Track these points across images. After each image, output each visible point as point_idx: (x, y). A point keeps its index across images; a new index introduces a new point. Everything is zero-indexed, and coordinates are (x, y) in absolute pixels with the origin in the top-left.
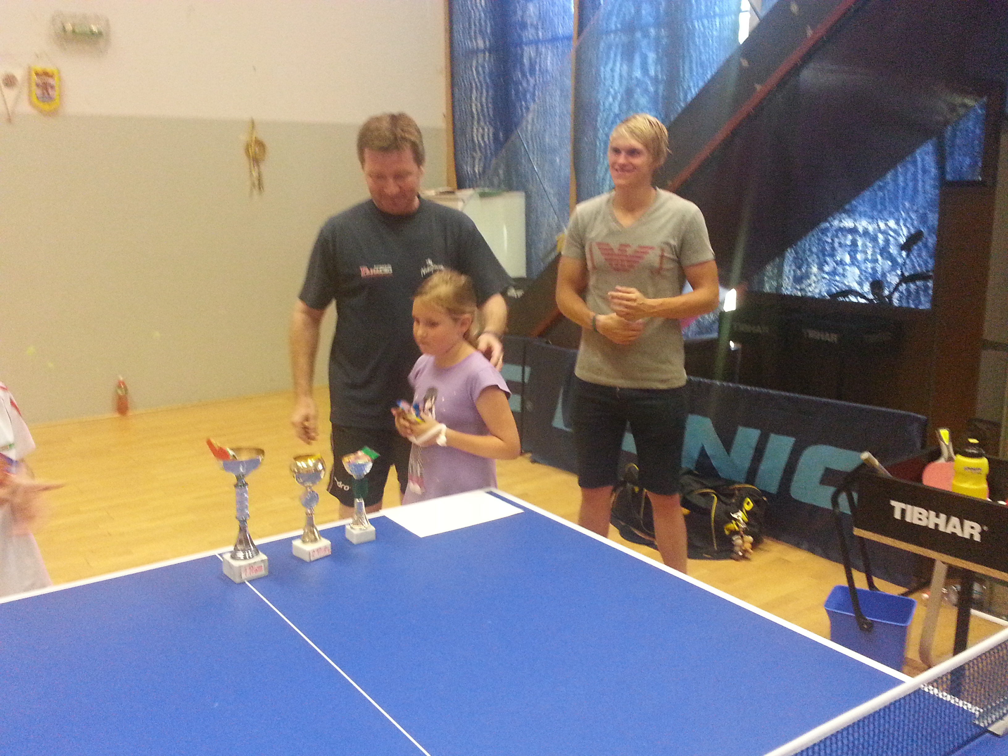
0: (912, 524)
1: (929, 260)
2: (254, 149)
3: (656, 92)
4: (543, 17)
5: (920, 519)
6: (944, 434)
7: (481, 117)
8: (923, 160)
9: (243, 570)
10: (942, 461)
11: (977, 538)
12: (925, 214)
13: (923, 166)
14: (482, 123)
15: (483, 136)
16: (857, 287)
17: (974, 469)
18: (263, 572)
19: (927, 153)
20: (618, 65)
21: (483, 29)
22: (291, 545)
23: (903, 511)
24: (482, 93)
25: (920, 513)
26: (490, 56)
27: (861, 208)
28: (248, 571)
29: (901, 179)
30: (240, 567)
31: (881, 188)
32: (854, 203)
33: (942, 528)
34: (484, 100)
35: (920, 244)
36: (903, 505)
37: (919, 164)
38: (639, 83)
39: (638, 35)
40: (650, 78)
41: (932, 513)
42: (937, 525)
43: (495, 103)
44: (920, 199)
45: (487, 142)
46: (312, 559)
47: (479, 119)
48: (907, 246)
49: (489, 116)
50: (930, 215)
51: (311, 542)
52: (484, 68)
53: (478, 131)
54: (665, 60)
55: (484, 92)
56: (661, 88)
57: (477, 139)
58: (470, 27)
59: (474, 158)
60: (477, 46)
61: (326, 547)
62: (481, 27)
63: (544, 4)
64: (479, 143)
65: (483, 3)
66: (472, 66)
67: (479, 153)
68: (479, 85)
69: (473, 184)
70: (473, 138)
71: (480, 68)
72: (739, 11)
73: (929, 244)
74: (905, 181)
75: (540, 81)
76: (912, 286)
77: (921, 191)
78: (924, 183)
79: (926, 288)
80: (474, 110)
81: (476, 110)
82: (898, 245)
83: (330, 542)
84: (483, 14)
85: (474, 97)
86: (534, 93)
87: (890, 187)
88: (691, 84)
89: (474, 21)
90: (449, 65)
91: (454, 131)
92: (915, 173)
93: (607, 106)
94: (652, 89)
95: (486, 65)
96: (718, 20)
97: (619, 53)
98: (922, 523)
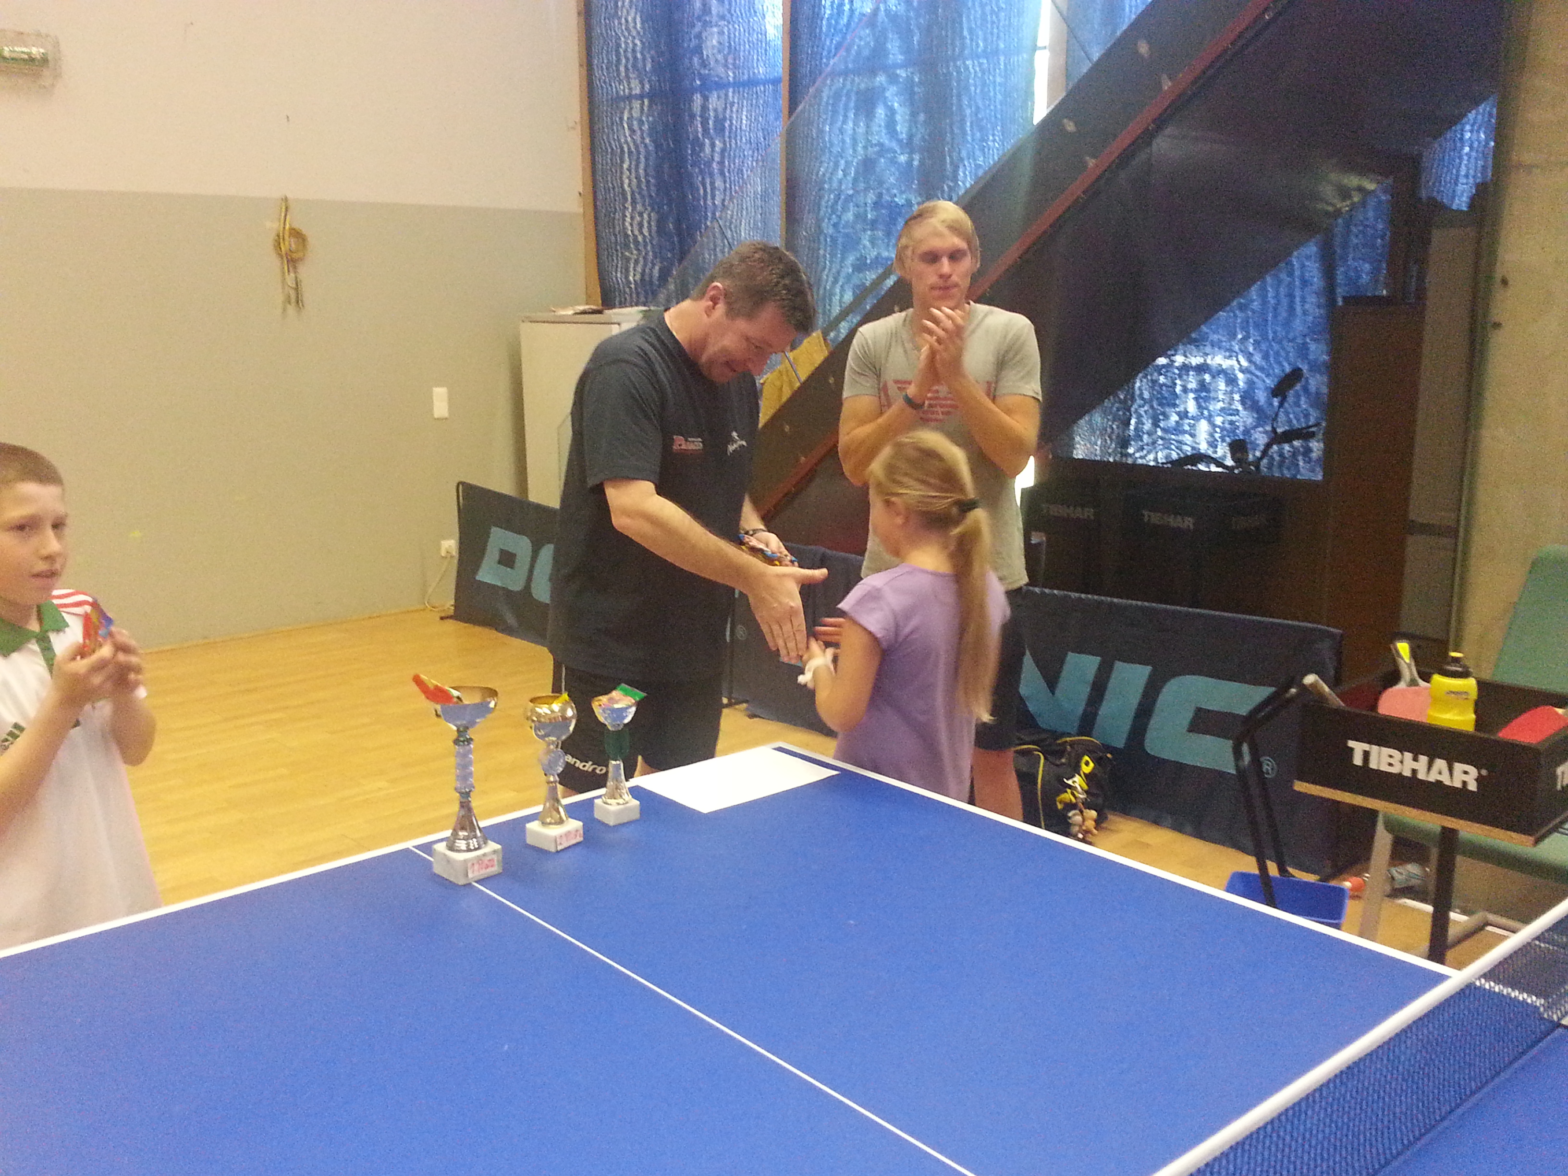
0: (1379, 773)
1: (1311, 411)
2: (289, 243)
3: (910, 162)
4: (731, 49)
5: (1390, 765)
6: (1403, 648)
7: (637, 196)
8: (1303, 266)
9: (469, 864)
10: (1402, 685)
11: (1473, 786)
12: (1305, 344)
13: (1303, 275)
14: (639, 207)
15: (641, 225)
16: (1210, 452)
17: (1460, 693)
18: (495, 869)
19: (1308, 258)
20: (851, 123)
21: (640, 65)
22: (523, 830)
23: (1366, 755)
24: (638, 160)
25: (1391, 756)
26: (650, 106)
27: (1215, 337)
28: (476, 867)
29: (1271, 294)
30: (465, 861)
31: (1242, 308)
32: (1204, 328)
33: (1421, 776)
34: (641, 171)
35: (1298, 387)
36: (1366, 746)
37: (1297, 273)
38: (883, 150)
39: (881, 79)
40: (900, 141)
41: (1408, 756)
42: (1414, 771)
43: (658, 175)
44: (1298, 325)
45: (647, 234)
46: (560, 848)
47: (634, 201)
48: (1280, 390)
49: (651, 196)
50: (1313, 347)
51: (556, 823)
52: (641, 122)
53: (632, 218)
54: (922, 117)
55: (643, 159)
56: (917, 157)
57: (632, 231)
58: (619, 60)
59: (628, 260)
60: (630, 89)
61: (577, 831)
62: (635, 58)
63: (735, 29)
64: (635, 237)
65: (639, 25)
66: (621, 119)
67: (635, 252)
68: (633, 150)
69: (626, 299)
70: (625, 228)
71: (635, 123)
72: (1035, 48)
73: (1313, 388)
74: (1277, 296)
75: (730, 145)
76: (1287, 447)
77: (1299, 309)
78: (1303, 300)
79: (1308, 451)
80: (626, 186)
81: (629, 185)
82: (1266, 388)
83: (581, 824)
84: (638, 42)
85: (625, 166)
86: (721, 163)
87: (1256, 305)
88: (964, 154)
89: (625, 51)
90: (586, 117)
91: (596, 218)
92: (1290, 285)
93: (835, 185)
94: (903, 158)
95: (644, 118)
96: (1002, 57)
97: (852, 105)
98: (1394, 770)
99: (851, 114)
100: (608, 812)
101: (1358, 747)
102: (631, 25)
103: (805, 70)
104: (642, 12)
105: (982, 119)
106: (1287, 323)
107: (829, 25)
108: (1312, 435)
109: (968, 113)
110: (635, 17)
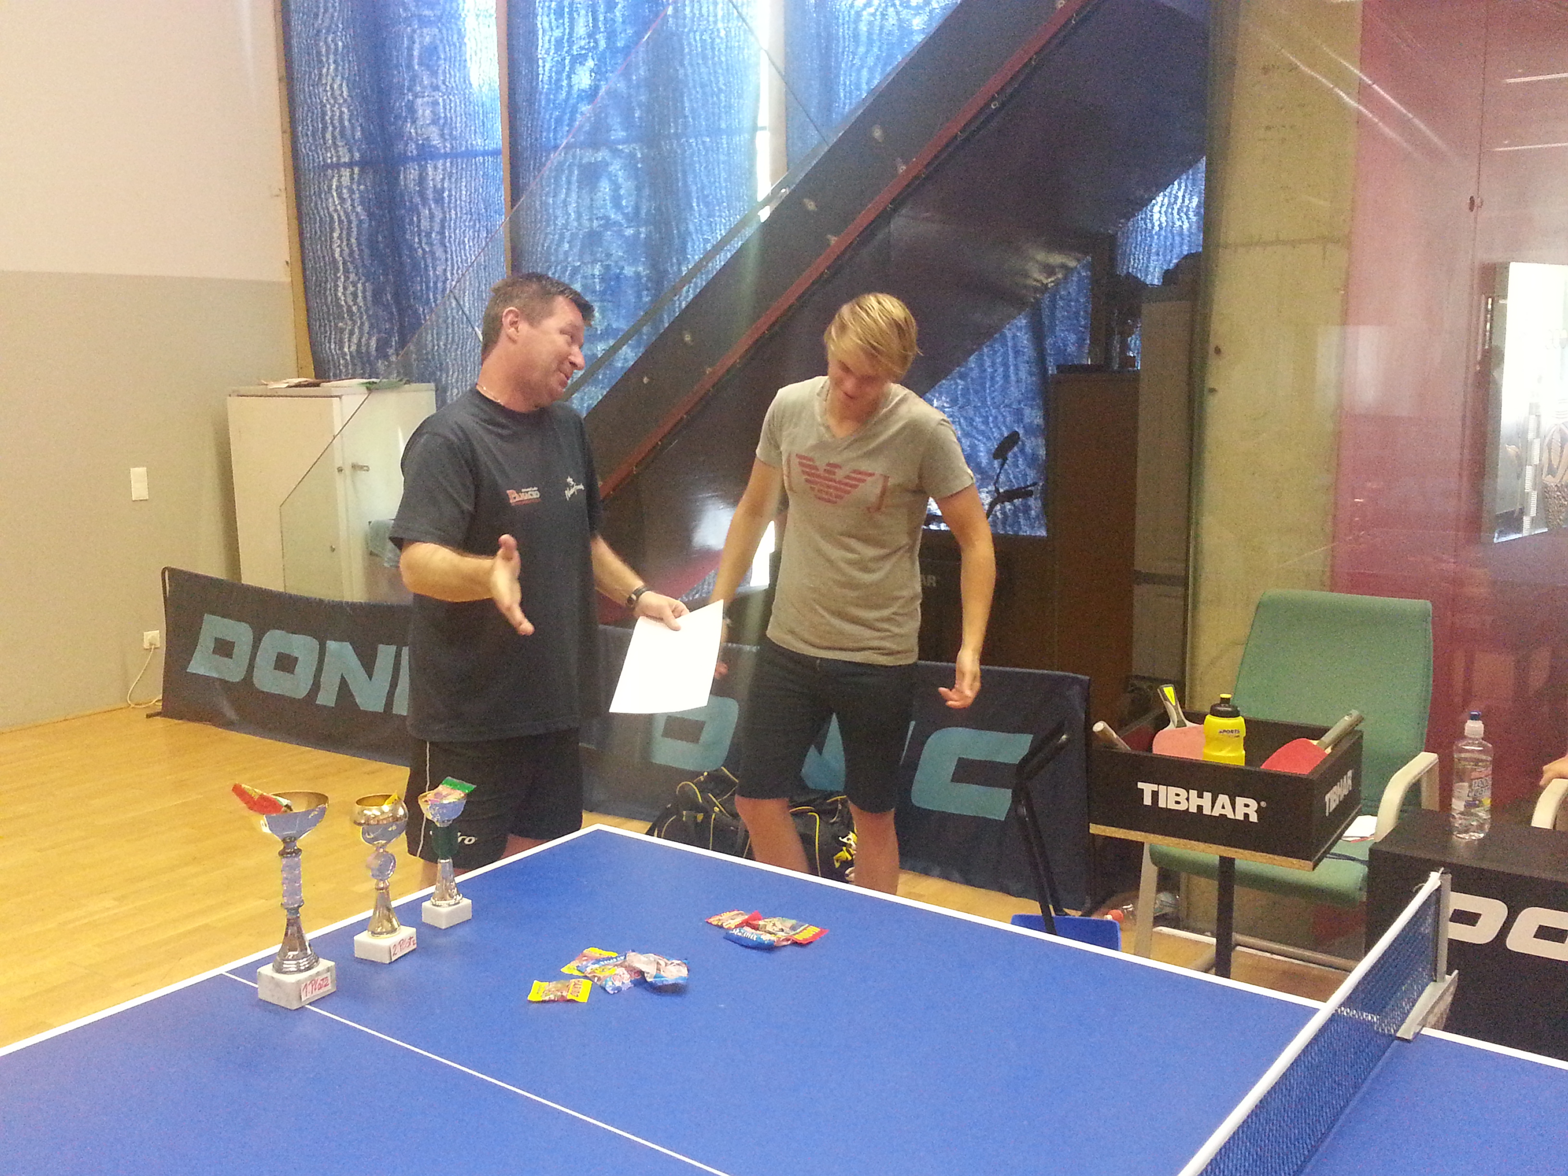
0: (1167, 810)
3: (636, 236)
4: (447, 121)
5: (1178, 803)
7: (351, 267)
8: (1015, 337)
9: (302, 986)
10: (1171, 726)
11: (1254, 818)
12: (1020, 409)
13: (1015, 345)
14: (352, 277)
15: (355, 295)
17: (1232, 731)
18: (330, 988)
19: (1019, 329)
20: (574, 196)
21: (348, 132)
22: (348, 939)
23: (1155, 795)
24: (349, 229)
25: (1177, 795)
26: (360, 175)
28: (310, 988)
29: (988, 363)
30: (298, 983)
31: (962, 376)
33: (1207, 811)
34: (353, 240)
36: (1154, 787)
37: (1010, 344)
38: (608, 223)
39: (604, 154)
40: (626, 215)
41: (1193, 793)
42: (1200, 808)
43: (373, 244)
45: (361, 304)
46: (393, 959)
47: (346, 271)
48: (1001, 453)
49: (364, 266)
50: (1027, 411)
51: (388, 933)
52: (351, 191)
53: (345, 288)
54: (646, 192)
55: (355, 230)
56: (643, 230)
57: (346, 302)
58: (325, 128)
59: (342, 331)
60: (339, 157)
61: (411, 938)
62: (343, 127)
63: (450, 100)
64: (349, 307)
65: (345, 94)
66: (330, 188)
67: (349, 323)
68: (343, 218)
69: (341, 371)
70: (337, 299)
71: (345, 191)
72: (755, 129)
73: (1028, 450)
74: (993, 364)
75: (450, 215)
76: (1008, 506)
77: (1013, 378)
78: (1017, 368)
79: (1027, 509)
80: (337, 255)
81: (341, 255)
82: (988, 451)
83: (414, 930)
84: (345, 110)
85: (336, 235)
86: (442, 233)
87: (975, 374)
88: (691, 228)
89: (332, 119)
90: (291, 186)
91: (306, 289)
92: (1005, 355)
93: (561, 257)
94: (629, 232)
95: (355, 187)
96: (724, 137)
97: (574, 178)
98: (1182, 807)
99: (574, 187)
100: (439, 915)
101: (1147, 788)
102: (337, 92)
103: (524, 143)
104: (348, 80)
105: (707, 196)
106: (1004, 390)
107: (548, 101)
108: (1030, 493)
109: (694, 188)
110: (341, 85)
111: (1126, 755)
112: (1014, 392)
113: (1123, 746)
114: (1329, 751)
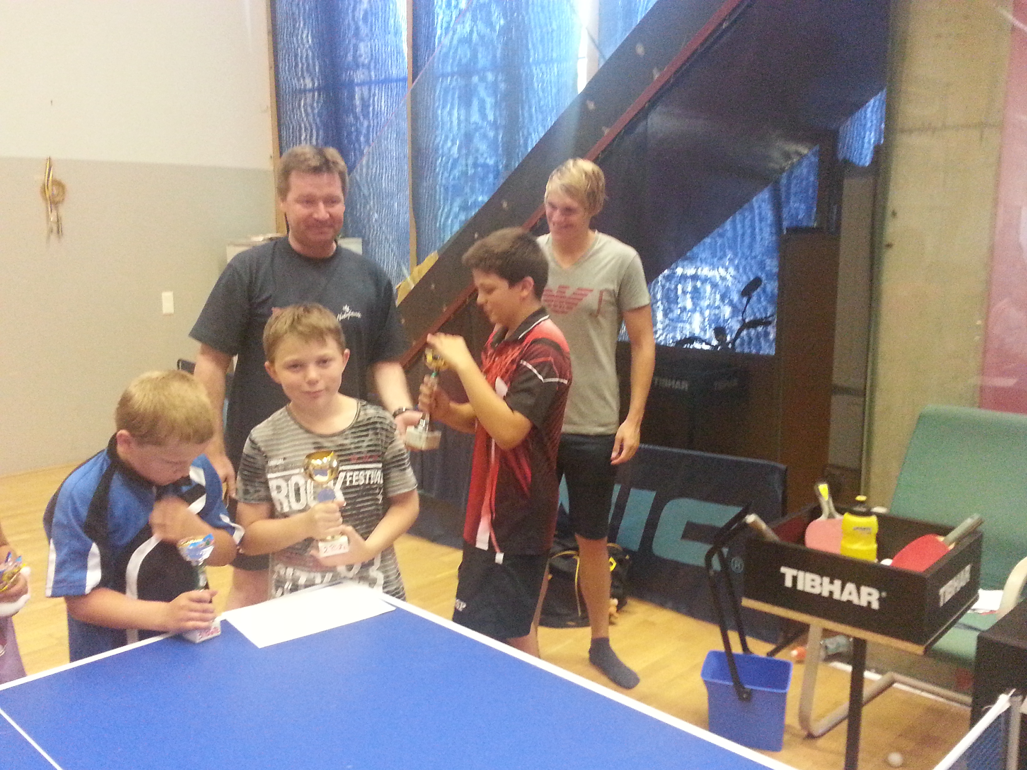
0: (804, 593)
1: (768, 306)
2: (52, 190)
3: (496, 137)
4: (374, 58)
5: (813, 587)
6: (823, 489)
8: (760, 207)
10: (823, 518)
11: (875, 605)
12: (763, 260)
13: (760, 214)
16: (702, 335)
17: (864, 529)
19: (763, 201)
20: (456, 108)
21: (311, 67)
23: (795, 579)
24: (311, 134)
25: (813, 580)
26: (319, 96)
27: (703, 256)
29: (739, 226)
31: (721, 236)
32: (695, 249)
33: (836, 596)
35: (759, 290)
36: (794, 572)
37: (757, 212)
38: (477, 128)
39: (475, 79)
40: (489, 123)
41: (826, 580)
42: (831, 593)
44: (758, 247)
48: (747, 292)
50: (768, 262)
52: (312, 107)
54: (503, 105)
55: (314, 133)
56: (500, 133)
58: (297, 65)
60: (305, 85)
62: (308, 65)
63: (375, 43)
65: (310, 41)
66: (300, 105)
68: (308, 125)
71: (309, 108)
72: (577, 58)
73: (768, 290)
74: (743, 227)
75: (373, 123)
76: (753, 332)
77: (758, 238)
78: (761, 230)
79: (767, 334)
82: (738, 291)
84: (310, 52)
87: (729, 234)
88: (531, 130)
89: (301, 59)
90: (275, 104)
92: (752, 220)
93: (446, 150)
94: (491, 134)
95: (315, 104)
96: (555, 65)
97: (456, 96)
98: (816, 591)
99: (456, 101)
101: (788, 573)
102: (305, 41)
104: (312, 31)
106: (751, 247)
107: (439, 42)
108: (770, 323)
109: (533, 102)
110: (307, 36)
111: (773, 545)
112: (758, 249)
113: (771, 535)
114: (952, 547)
